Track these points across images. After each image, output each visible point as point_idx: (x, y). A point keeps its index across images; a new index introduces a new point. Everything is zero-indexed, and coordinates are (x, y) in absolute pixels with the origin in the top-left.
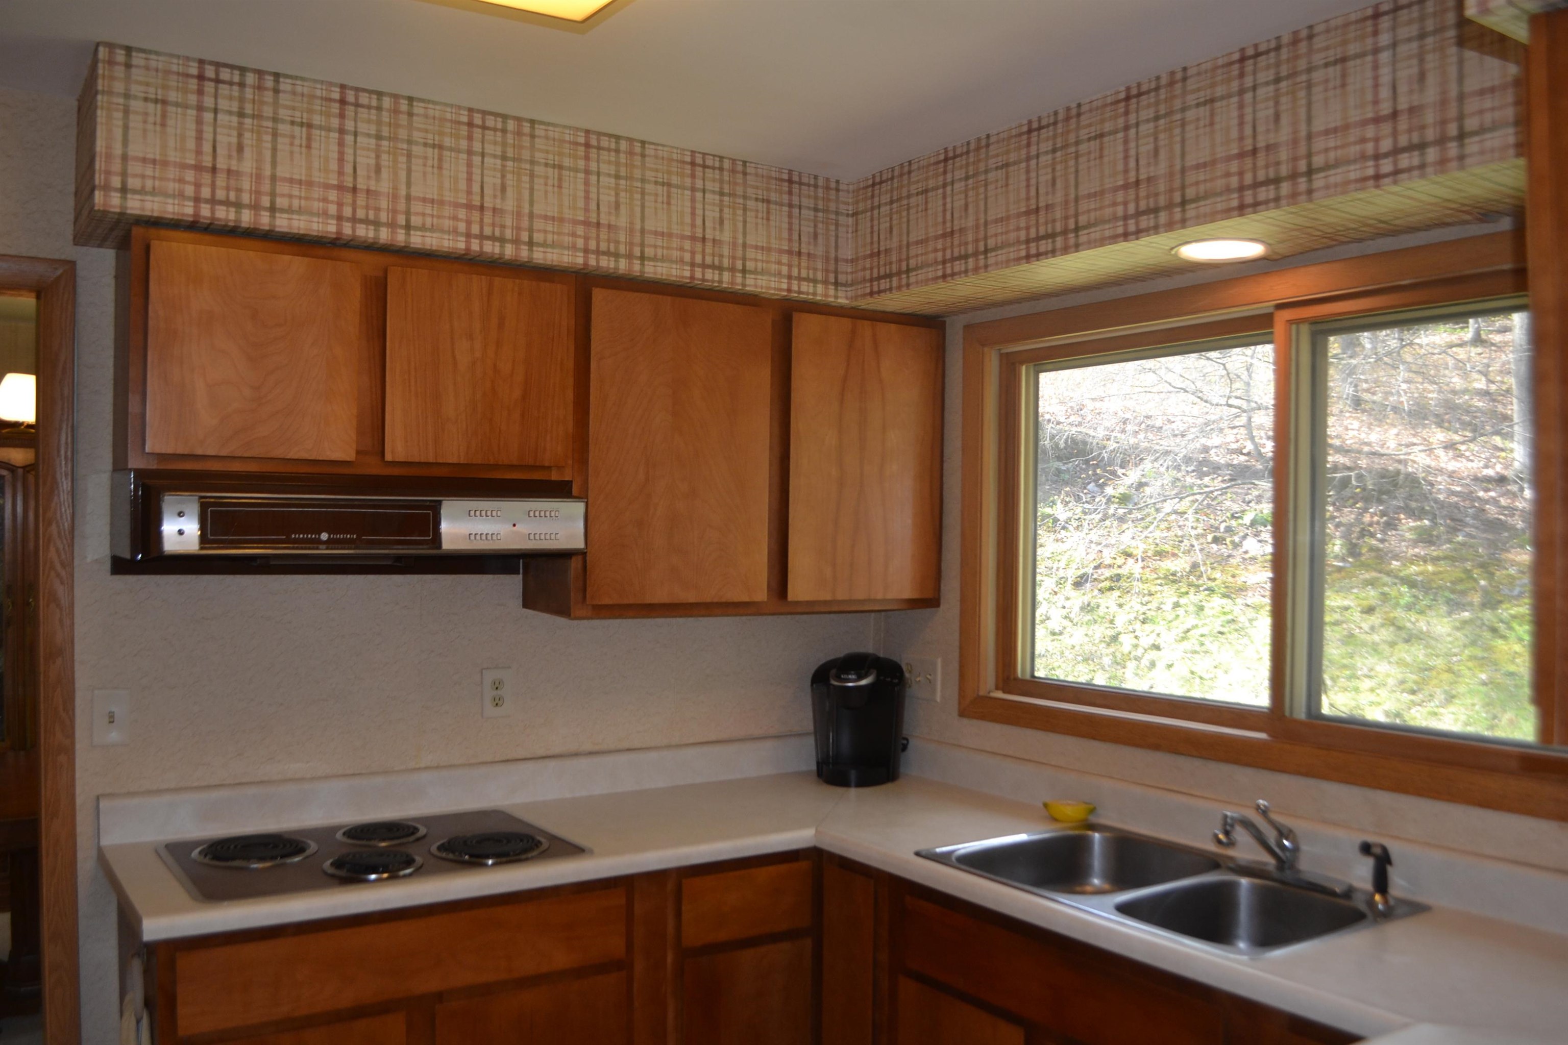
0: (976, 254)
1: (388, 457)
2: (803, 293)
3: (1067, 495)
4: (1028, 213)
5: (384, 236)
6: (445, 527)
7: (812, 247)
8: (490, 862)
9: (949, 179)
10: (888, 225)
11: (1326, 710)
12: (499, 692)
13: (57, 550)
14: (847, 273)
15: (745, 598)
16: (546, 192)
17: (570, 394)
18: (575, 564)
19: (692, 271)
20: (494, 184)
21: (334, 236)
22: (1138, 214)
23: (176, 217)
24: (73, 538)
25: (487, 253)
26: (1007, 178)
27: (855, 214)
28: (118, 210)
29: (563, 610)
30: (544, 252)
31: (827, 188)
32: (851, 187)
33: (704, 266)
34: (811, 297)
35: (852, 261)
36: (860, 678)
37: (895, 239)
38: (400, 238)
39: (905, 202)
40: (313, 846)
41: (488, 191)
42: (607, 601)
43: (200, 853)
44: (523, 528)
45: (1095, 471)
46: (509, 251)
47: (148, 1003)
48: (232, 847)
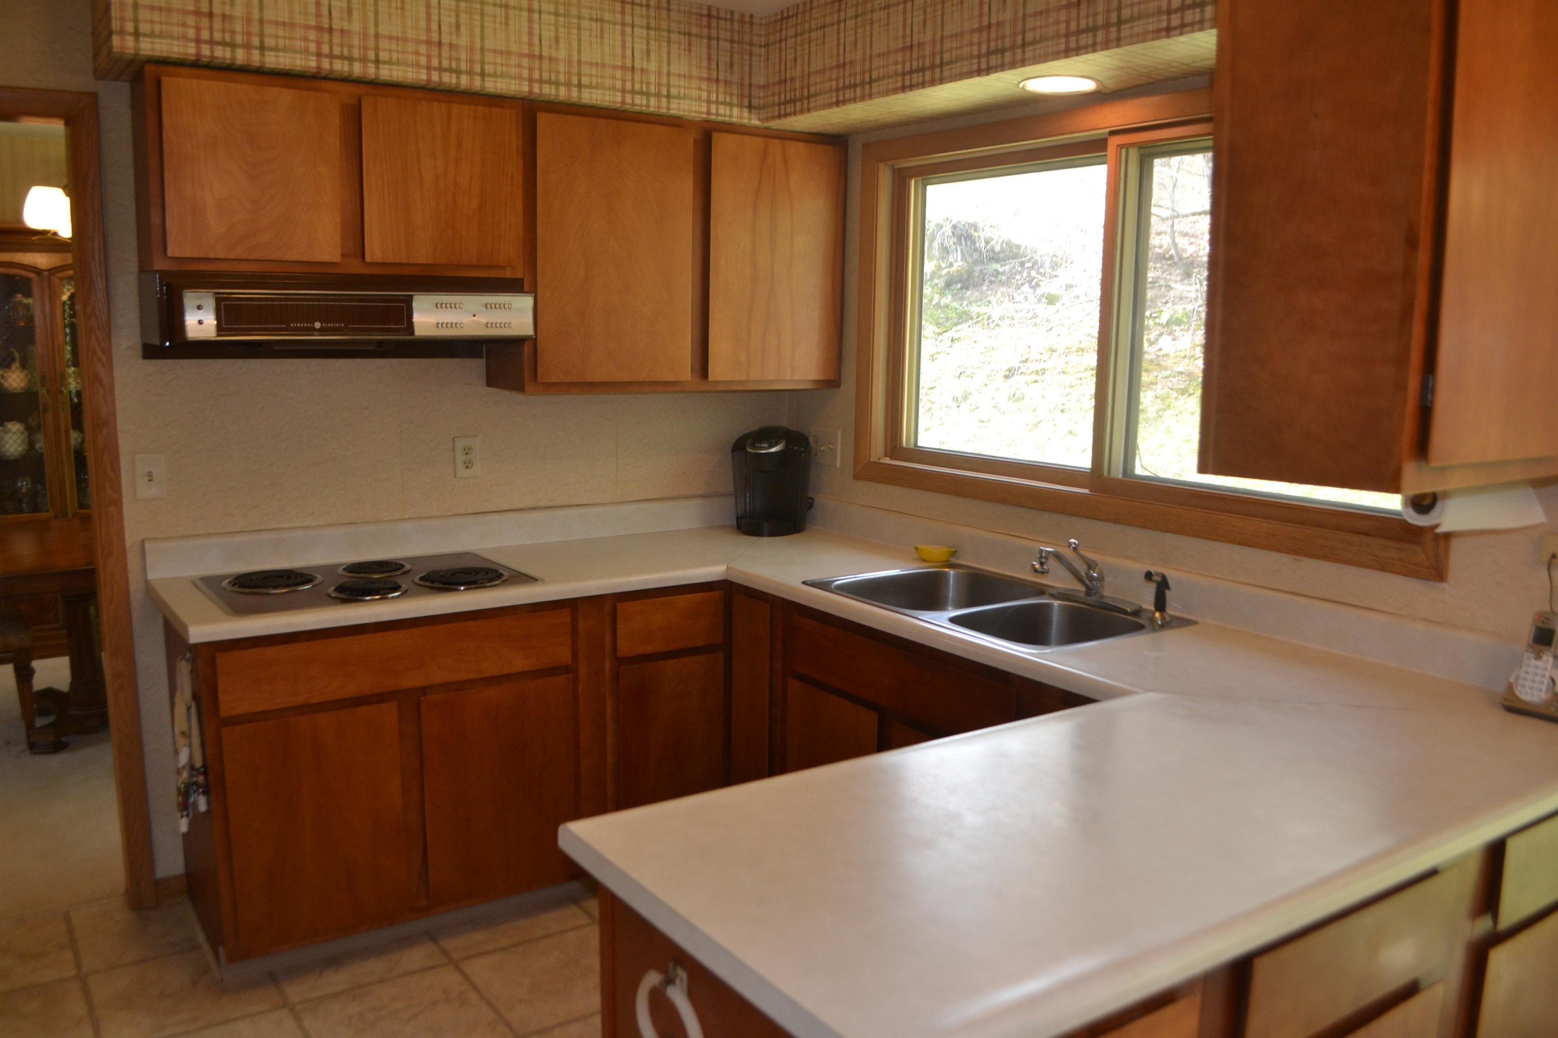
0: (863, 84)
1: (368, 259)
2: (721, 115)
3: (1003, 295)
4: (904, 49)
5: (357, 69)
6: (417, 318)
7: (728, 75)
8: (462, 588)
9: (842, 17)
10: (793, 55)
11: (1139, 471)
12: (469, 457)
13: (97, 339)
14: (759, 98)
15: (671, 378)
16: (495, 29)
17: (519, 204)
18: (527, 348)
19: (623, 97)
20: (450, 23)
21: (315, 71)
22: (989, 53)
23: (181, 57)
24: (110, 328)
25: (445, 83)
26: (888, 17)
27: (767, 45)
28: (132, 52)
29: (519, 387)
30: (494, 82)
31: (742, 22)
32: (764, 21)
33: (633, 92)
34: (727, 119)
35: (764, 86)
36: (771, 446)
37: (799, 69)
38: (371, 71)
39: (806, 36)
40: (320, 578)
41: (445, 29)
42: (554, 379)
43: (229, 583)
44: (482, 319)
45: (1029, 273)
46: (464, 82)
47: (195, 697)
48: (254, 578)
